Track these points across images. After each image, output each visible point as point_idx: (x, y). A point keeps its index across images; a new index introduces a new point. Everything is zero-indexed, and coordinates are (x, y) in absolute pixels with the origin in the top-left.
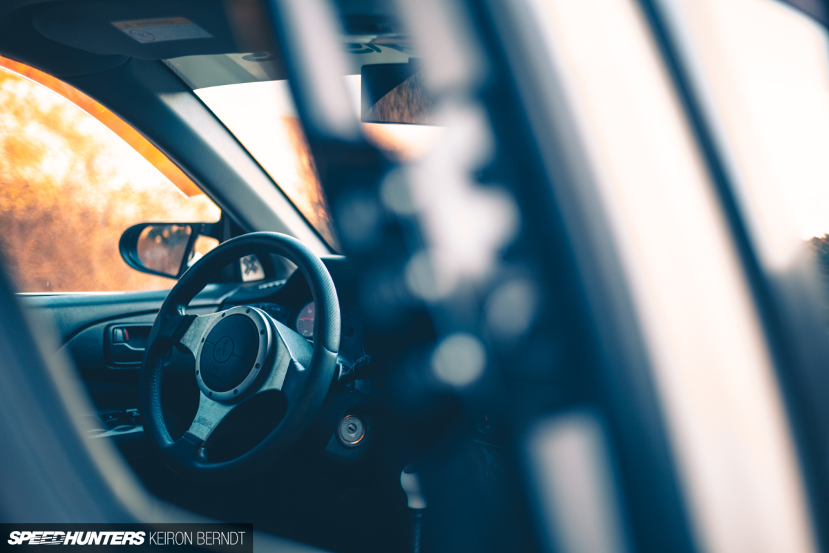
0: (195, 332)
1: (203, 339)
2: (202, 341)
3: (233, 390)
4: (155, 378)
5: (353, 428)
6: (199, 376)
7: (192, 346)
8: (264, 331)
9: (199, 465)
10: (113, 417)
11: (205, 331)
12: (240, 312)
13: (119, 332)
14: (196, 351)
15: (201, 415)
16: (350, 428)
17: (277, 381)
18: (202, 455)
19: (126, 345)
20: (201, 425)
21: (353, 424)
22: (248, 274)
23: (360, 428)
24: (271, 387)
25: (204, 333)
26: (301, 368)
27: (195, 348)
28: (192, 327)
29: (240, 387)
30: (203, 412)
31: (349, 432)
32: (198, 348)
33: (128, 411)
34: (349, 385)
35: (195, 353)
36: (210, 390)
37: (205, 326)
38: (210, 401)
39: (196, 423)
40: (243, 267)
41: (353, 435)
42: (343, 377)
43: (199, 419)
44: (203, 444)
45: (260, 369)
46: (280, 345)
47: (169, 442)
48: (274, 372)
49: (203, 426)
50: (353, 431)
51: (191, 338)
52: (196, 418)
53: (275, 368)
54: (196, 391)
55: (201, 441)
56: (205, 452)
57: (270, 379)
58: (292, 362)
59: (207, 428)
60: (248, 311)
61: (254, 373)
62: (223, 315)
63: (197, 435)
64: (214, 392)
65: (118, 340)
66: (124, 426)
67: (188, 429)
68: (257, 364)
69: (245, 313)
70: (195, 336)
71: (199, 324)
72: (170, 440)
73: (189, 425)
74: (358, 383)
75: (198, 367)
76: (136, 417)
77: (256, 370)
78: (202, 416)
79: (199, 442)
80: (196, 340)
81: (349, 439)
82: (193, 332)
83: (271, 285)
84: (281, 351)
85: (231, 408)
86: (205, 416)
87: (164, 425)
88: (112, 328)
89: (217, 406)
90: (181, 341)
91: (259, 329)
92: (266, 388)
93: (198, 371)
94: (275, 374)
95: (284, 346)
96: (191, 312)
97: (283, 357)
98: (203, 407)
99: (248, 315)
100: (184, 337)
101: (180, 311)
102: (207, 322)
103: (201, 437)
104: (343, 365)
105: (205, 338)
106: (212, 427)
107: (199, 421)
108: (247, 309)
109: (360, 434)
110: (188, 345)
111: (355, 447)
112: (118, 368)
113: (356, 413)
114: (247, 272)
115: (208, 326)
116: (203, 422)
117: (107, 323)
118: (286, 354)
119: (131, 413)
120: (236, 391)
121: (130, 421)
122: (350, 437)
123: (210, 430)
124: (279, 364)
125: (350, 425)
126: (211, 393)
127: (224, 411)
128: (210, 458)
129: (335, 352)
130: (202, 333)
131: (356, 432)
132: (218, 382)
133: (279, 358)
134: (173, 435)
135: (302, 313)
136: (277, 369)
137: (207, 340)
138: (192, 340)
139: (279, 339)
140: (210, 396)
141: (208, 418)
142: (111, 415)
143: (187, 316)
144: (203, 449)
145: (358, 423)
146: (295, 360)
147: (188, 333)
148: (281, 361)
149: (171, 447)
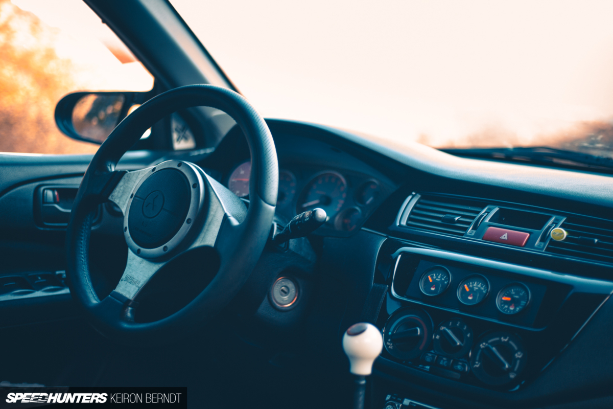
0: (124, 188)
1: (132, 195)
2: (131, 197)
3: (162, 247)
4: (82, 236)
5: (286, 290)
6: (127, 233)
7: (121, 203)
8: (196, 185)
9: (126, 326)
10: (42, 279)
11: (134, 187)
12: (171, 166)
13: (50, 194)
14: (125, 208)
15: (128, 273)
16: (282, 290)
17: (209, 237)
18: (129, 315)
19: (57, 206)
20: (128, 284)
21: (286, 286)
22: (180, 142)
23: (293, 290)
24: (203, 244)
25: (133, 189)
26: (235, 222)
27: (124, 204)
28: (121, 183)
29: (170, 244)
30: (131, 270)
31: (282, 295)
32: (126, 205)
33: (58, 273)
34: (283, 245)
35: (124, 210)
36: (139, 247)
37: (135, 182)
38: (139, 259)
39: (123, 282)
40: (175, 136)
41: (286, 298)
42: (277, 236)
43: (126, 277)
44: (130, 304)
45: (191, 225)
46: (213, 199)
47: (94, 301)
48: (206, 227)
49: (131, 285)
50: (286, 293)
51: (119, 196)
52: (124, 277)
53: (207, 223)
54: (125, 248)
55: (129, 300)
56: (132, 312)
57: (202, 235)
58: (226, 217)
59: (134, 287)
60: (179, 165)
61: (185, 228)
62: (154, 169)
63: (124, 293)
64: (142, 249)
65: (48, 201)
66: (52, 287)
67: (115, 288)
68: (189, 219)
69: (176, 167)
70: (124, 192)
71: (128, 180)
72: (95, 300)
73: (115, 283)
74: (292, 242)
75: (126, 224)
76: (64, 279)
77: (187, 225)
78: (130, 274)
79: (126, 302)
80: (125, 197)
81: (281, 302)
82: (122, 188)
83: (202, 152)
84: (214, 206)
85: (161, 265)
86: (134, 274)
87: (90, 284)
88: (42, 188)
89: (145, 263)
90: (110, 198)
91: (191, 183)
92: (197, 244)
93: (126, 228)
94: (207, 230)
95: (217, 201)
96: (120, 168)
97: (216, 212)
98: (130, 265)
99: (179, 168)
100: (113, 194)
101: (109, 167)
102: (137, 178)
103: (128, 296)
104: (277, 224)
105: (134, 194)
106: (140, 285)
107: (126, 279)
108: (178, 163)
109: (293, 296)
110: (117, 201)
111: (286, 311)
112: (48, 229)
113: (289, 274)
114: (178, 140)
115: (137, 182)
116: (130, 280)
117: (37, 184)
118: (220, 209)
119: (61, 275)
120: (165, 247)
121: (58, 283)
122: (283, 300)
123: (137, 288)
124: (212, 219)
125: (283, 288)
126: (139, 250)
127: (153, 268)
128: (137, 318)
129: (273, 205)
130: (131, 189)
131: (289, 294)
132: (146, 238)
133: (212, 213)
134: (100, 294)
135: (234, 173)
136: (210, 224)
137: (136, 196)
138: (121, 196)
139: (212, 193)
140: (138, 253)
141: (135, 277)
142: (40, 276)
143: (116, 172)
144: (130, 308)
145: (291, 285)
146: (229, 214)
147: (117, 189)
148: (214, 216)
149: (96, 306)
